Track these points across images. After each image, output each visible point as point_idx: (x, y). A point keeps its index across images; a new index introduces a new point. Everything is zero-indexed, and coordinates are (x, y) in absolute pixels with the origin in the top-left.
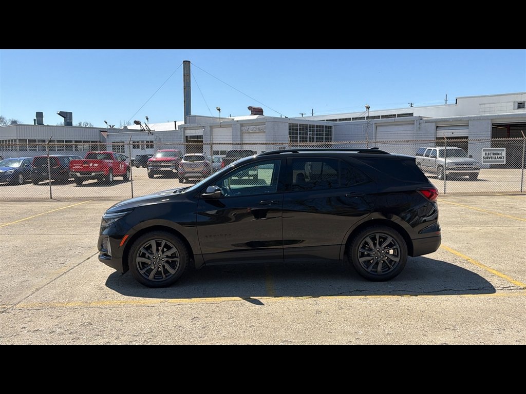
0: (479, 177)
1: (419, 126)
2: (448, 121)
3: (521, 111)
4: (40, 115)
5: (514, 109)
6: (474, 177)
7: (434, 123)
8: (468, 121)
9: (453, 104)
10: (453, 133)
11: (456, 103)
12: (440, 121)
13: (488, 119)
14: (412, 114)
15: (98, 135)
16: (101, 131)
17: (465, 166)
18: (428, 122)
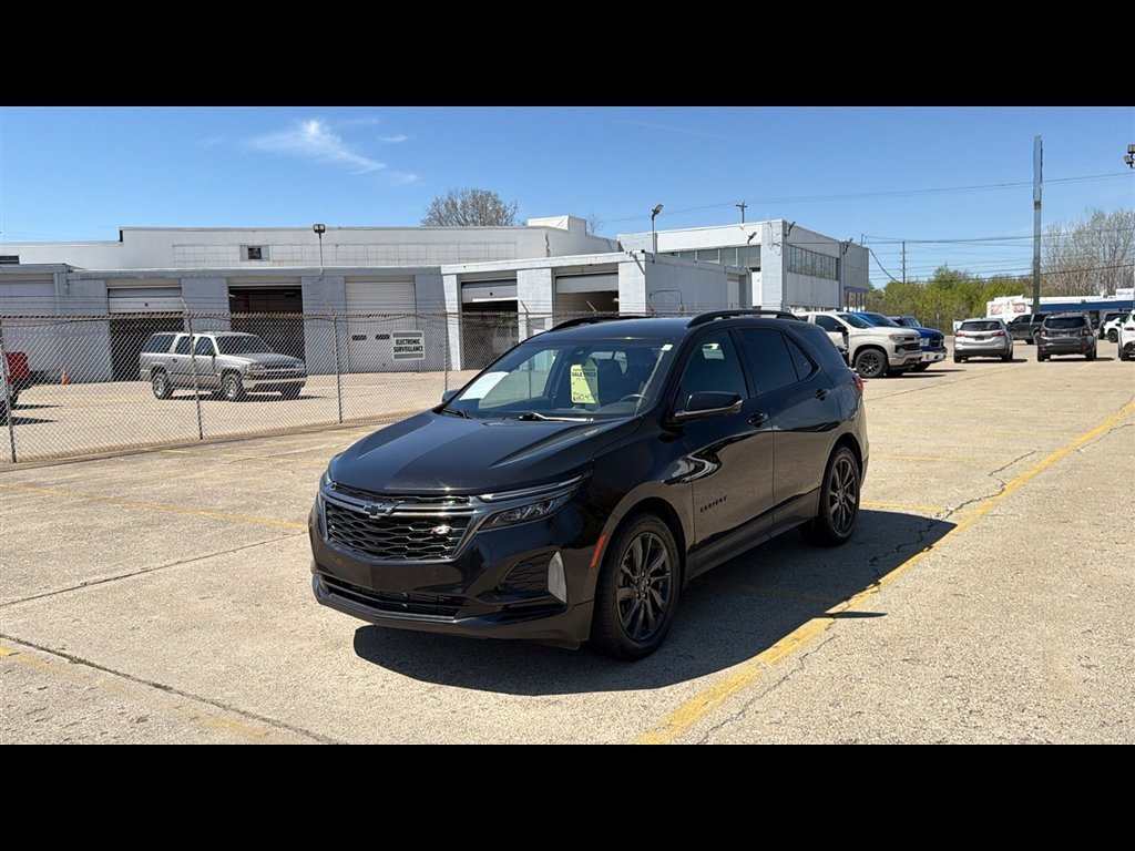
0: (303, 392)
1: (66, 287)
2: (134, 278)
3: (255, 265)
5: (242, 260)
6: (291, 393)
7: (103, 282)
8: (180, 279)
9: (113, 242)
10: (146, 305)
11: (121, 240)
12: (117, 278)
13: (221, 277)
14: (17, 258)
17: (283, 370)
18: (87, 277)
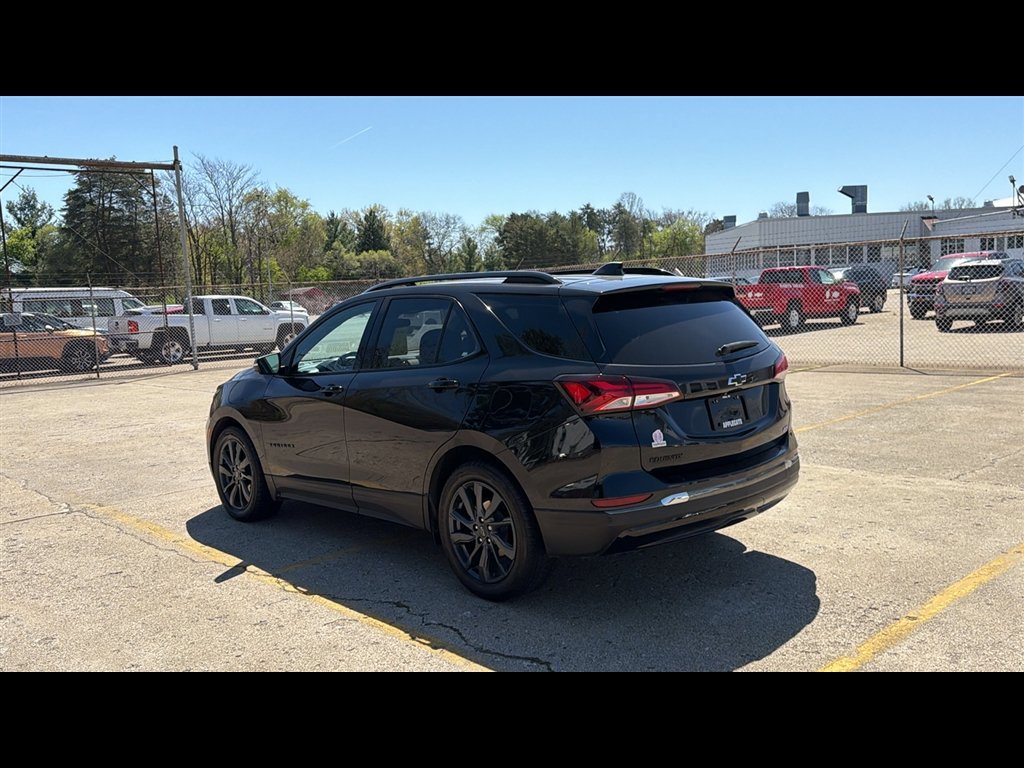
4: (803, 198)
15: (917, 223)
16: (923, 218)
